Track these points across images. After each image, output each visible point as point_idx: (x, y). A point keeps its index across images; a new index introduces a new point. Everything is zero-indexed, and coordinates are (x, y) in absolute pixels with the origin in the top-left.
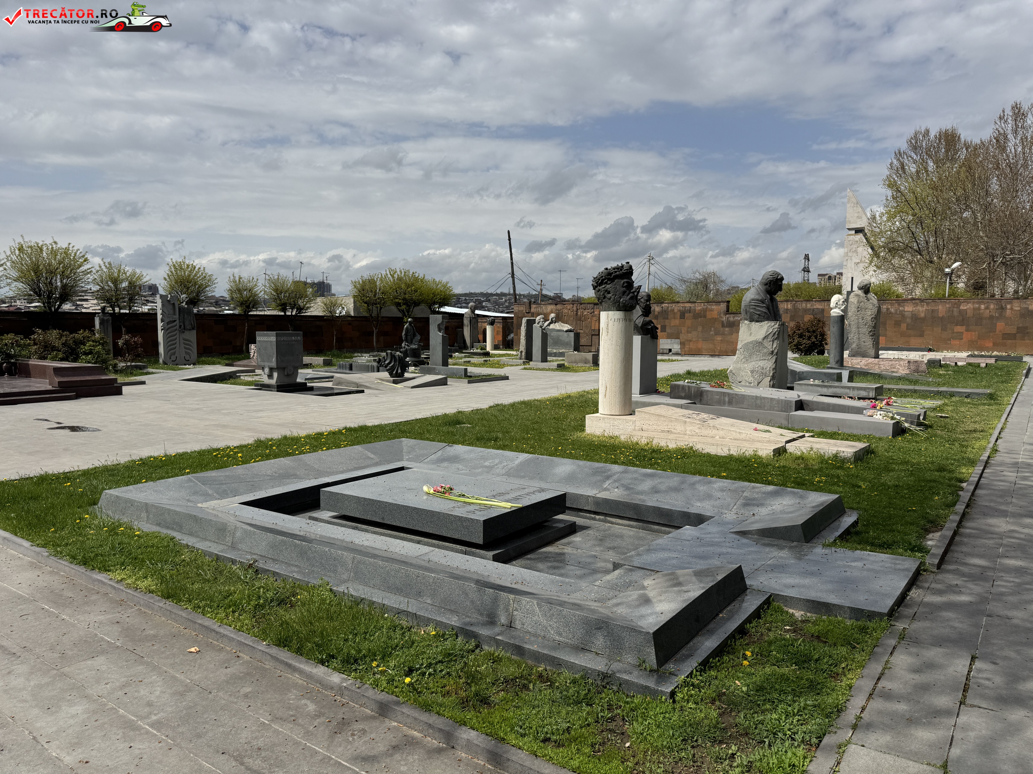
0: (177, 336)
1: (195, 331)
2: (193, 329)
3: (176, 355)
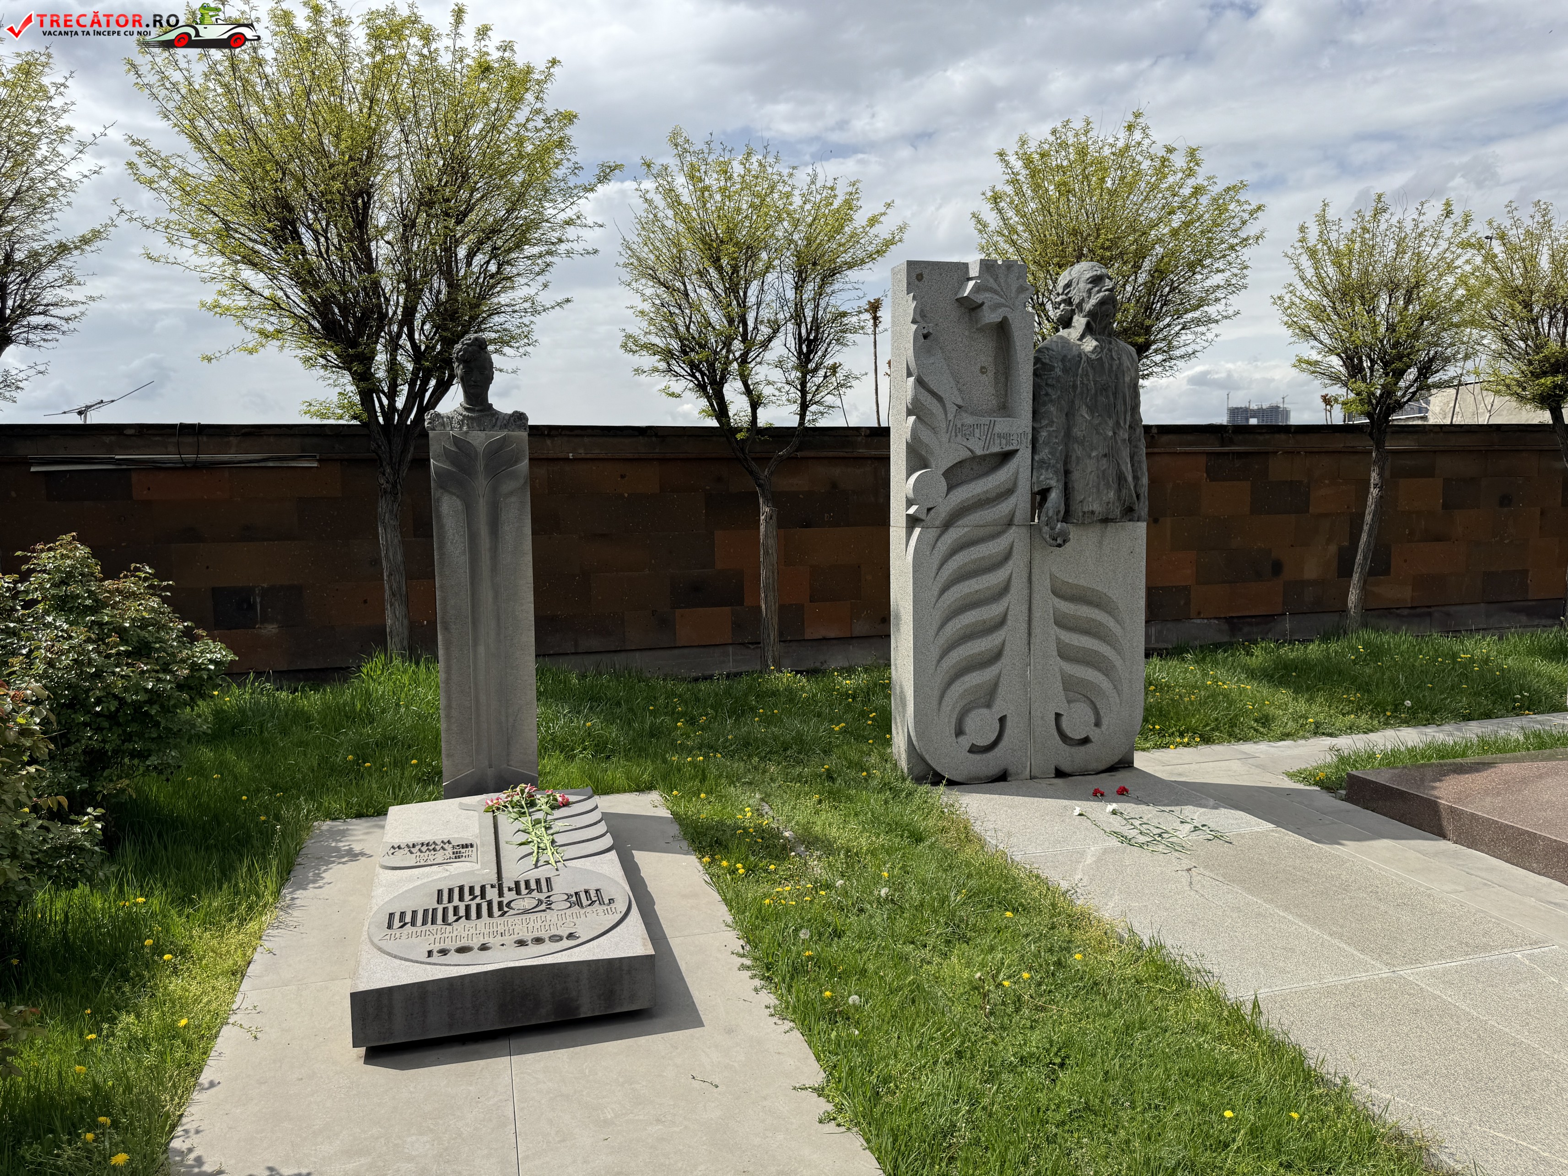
0: (1016, 567)
1: (1142, 526)
2: (1129, 513)
3: (1000, 707)
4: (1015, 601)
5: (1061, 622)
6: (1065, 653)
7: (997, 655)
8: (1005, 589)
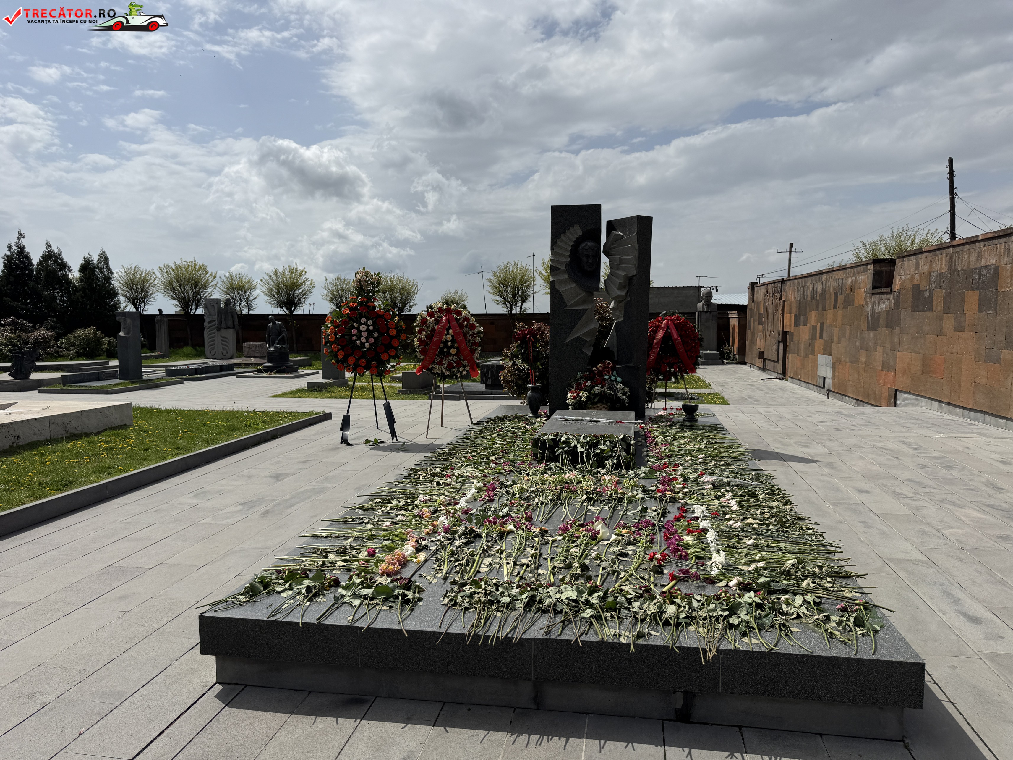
3: (215, 350)
4: (216, 338)
5: (222, 340)
6: (222, 344)
7: (214, 344)
8: (215, 336)
